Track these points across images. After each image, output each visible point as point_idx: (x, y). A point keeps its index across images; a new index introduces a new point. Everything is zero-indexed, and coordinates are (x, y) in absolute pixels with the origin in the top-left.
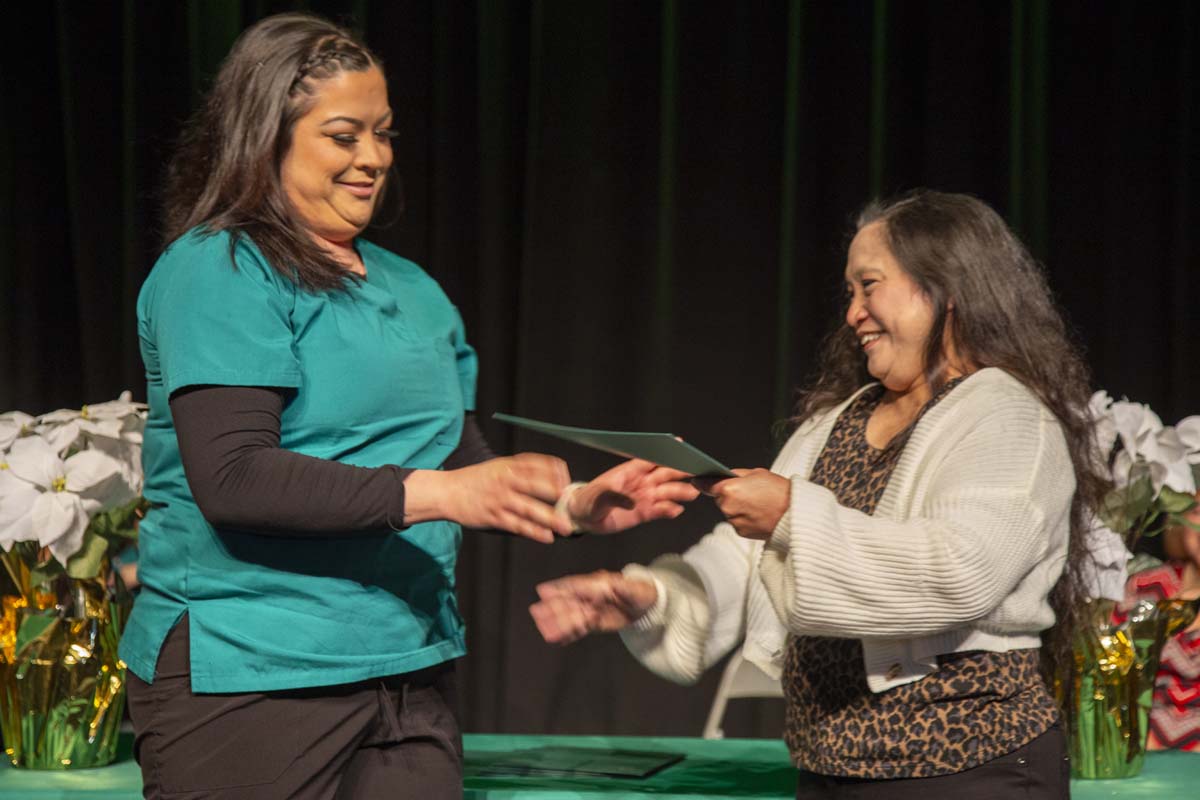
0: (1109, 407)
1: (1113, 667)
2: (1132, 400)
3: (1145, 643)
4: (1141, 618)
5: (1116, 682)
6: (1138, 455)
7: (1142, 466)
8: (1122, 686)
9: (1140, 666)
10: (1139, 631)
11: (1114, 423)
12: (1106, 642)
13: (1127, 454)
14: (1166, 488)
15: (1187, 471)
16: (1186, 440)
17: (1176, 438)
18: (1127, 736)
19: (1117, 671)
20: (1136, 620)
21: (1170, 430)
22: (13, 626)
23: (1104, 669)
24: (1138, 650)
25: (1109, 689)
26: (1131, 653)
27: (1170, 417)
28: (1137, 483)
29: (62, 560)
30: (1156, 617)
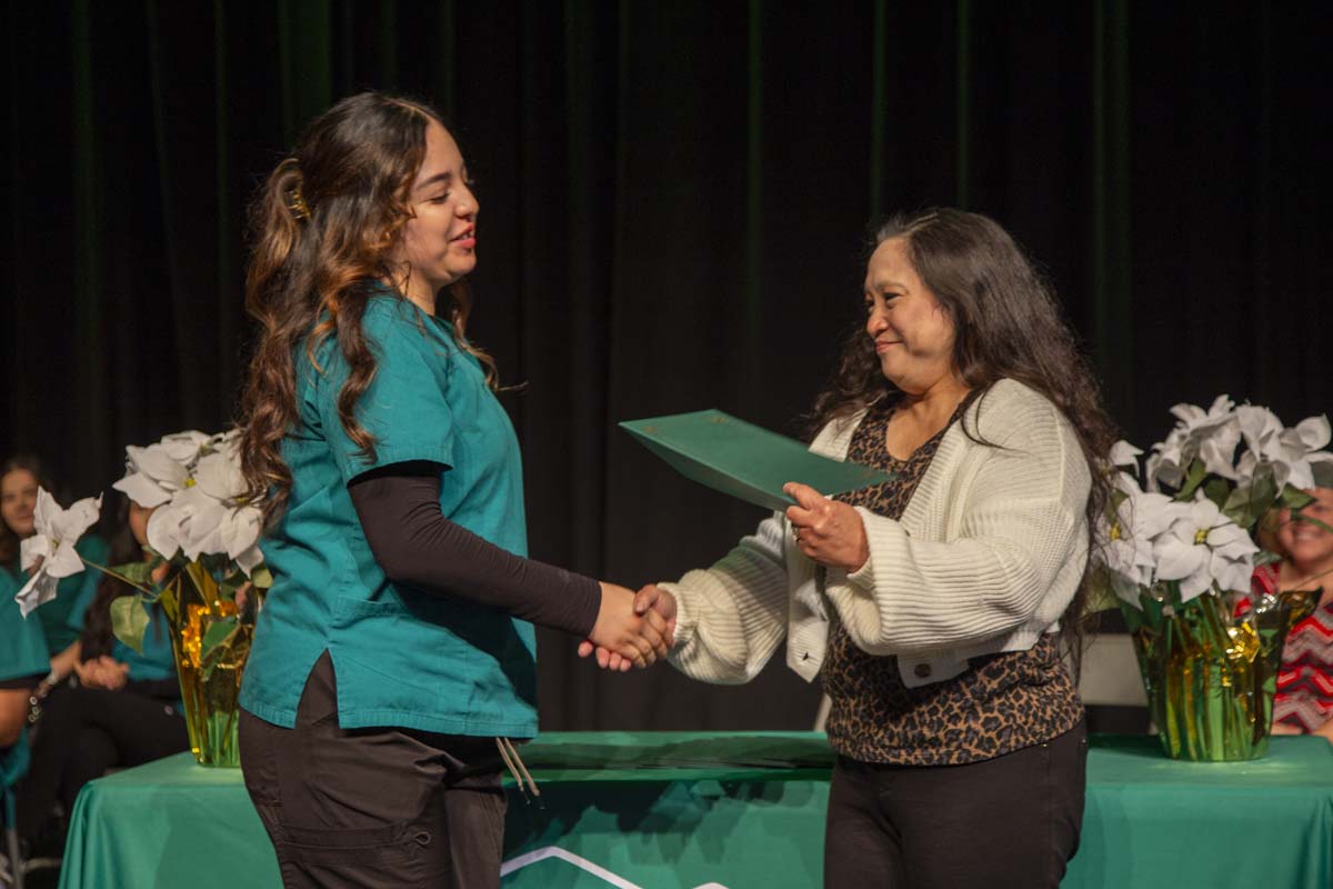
0: (1232, 410)
1: (1239, 656)
2: (1254, 404)
3: (1269, 633)
4: (1264, 610)
5: (1242, 670)
6: (1262, 455)
7: (1265, 466)
8: (1248, 674)
9: (1264, 655)
10: (1263, 622)
11: (1238, 425)
12: (1233, 632)
13: (1251, 453)
14: (1289, 486)
15: (1307, 470)
16: (1306, 440)
17: (1297, 439)
18: (1253, 720)
19: (1244, 659)
20: (1259, 611)
21: (1291, 431)
22: (197, 632)
23: (1232, 658)
24: (1263, 640)
25: (1235, 677)
26: (1257, 642)
27: (1290, 419)
28: (1260, 482)
29: (247, 571)
30: (1279, 608)
